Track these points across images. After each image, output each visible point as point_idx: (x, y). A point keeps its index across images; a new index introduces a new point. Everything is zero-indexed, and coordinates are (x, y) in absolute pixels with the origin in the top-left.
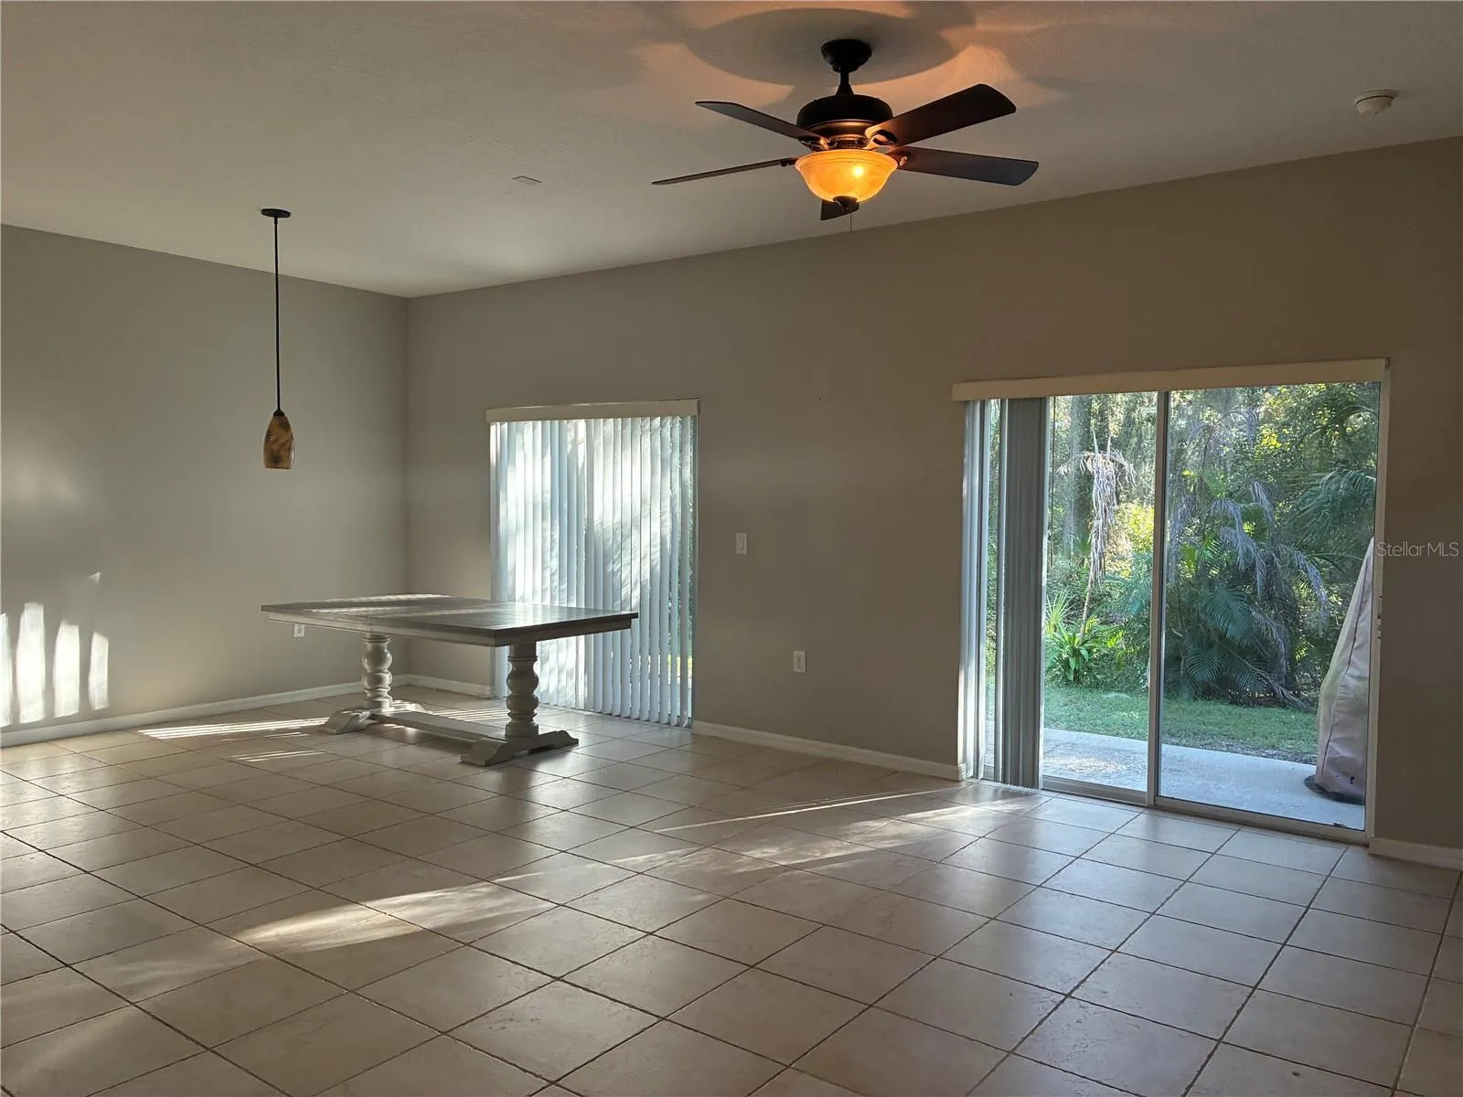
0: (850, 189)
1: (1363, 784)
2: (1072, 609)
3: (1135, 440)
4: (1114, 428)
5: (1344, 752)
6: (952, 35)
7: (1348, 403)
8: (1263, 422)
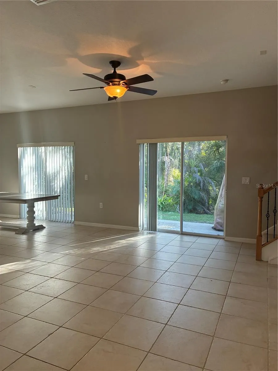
0: (117, 95)
1: (223, 227)
2: (160, 194)
3: (173, 154)
4: (169, 151)
5: (220, 221)
6: (139, 62)
7: (219, 145)
8: (202, 149)
